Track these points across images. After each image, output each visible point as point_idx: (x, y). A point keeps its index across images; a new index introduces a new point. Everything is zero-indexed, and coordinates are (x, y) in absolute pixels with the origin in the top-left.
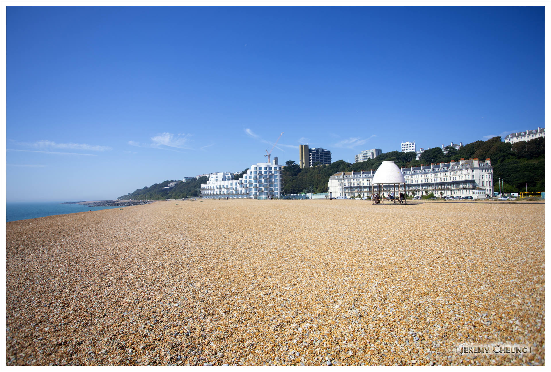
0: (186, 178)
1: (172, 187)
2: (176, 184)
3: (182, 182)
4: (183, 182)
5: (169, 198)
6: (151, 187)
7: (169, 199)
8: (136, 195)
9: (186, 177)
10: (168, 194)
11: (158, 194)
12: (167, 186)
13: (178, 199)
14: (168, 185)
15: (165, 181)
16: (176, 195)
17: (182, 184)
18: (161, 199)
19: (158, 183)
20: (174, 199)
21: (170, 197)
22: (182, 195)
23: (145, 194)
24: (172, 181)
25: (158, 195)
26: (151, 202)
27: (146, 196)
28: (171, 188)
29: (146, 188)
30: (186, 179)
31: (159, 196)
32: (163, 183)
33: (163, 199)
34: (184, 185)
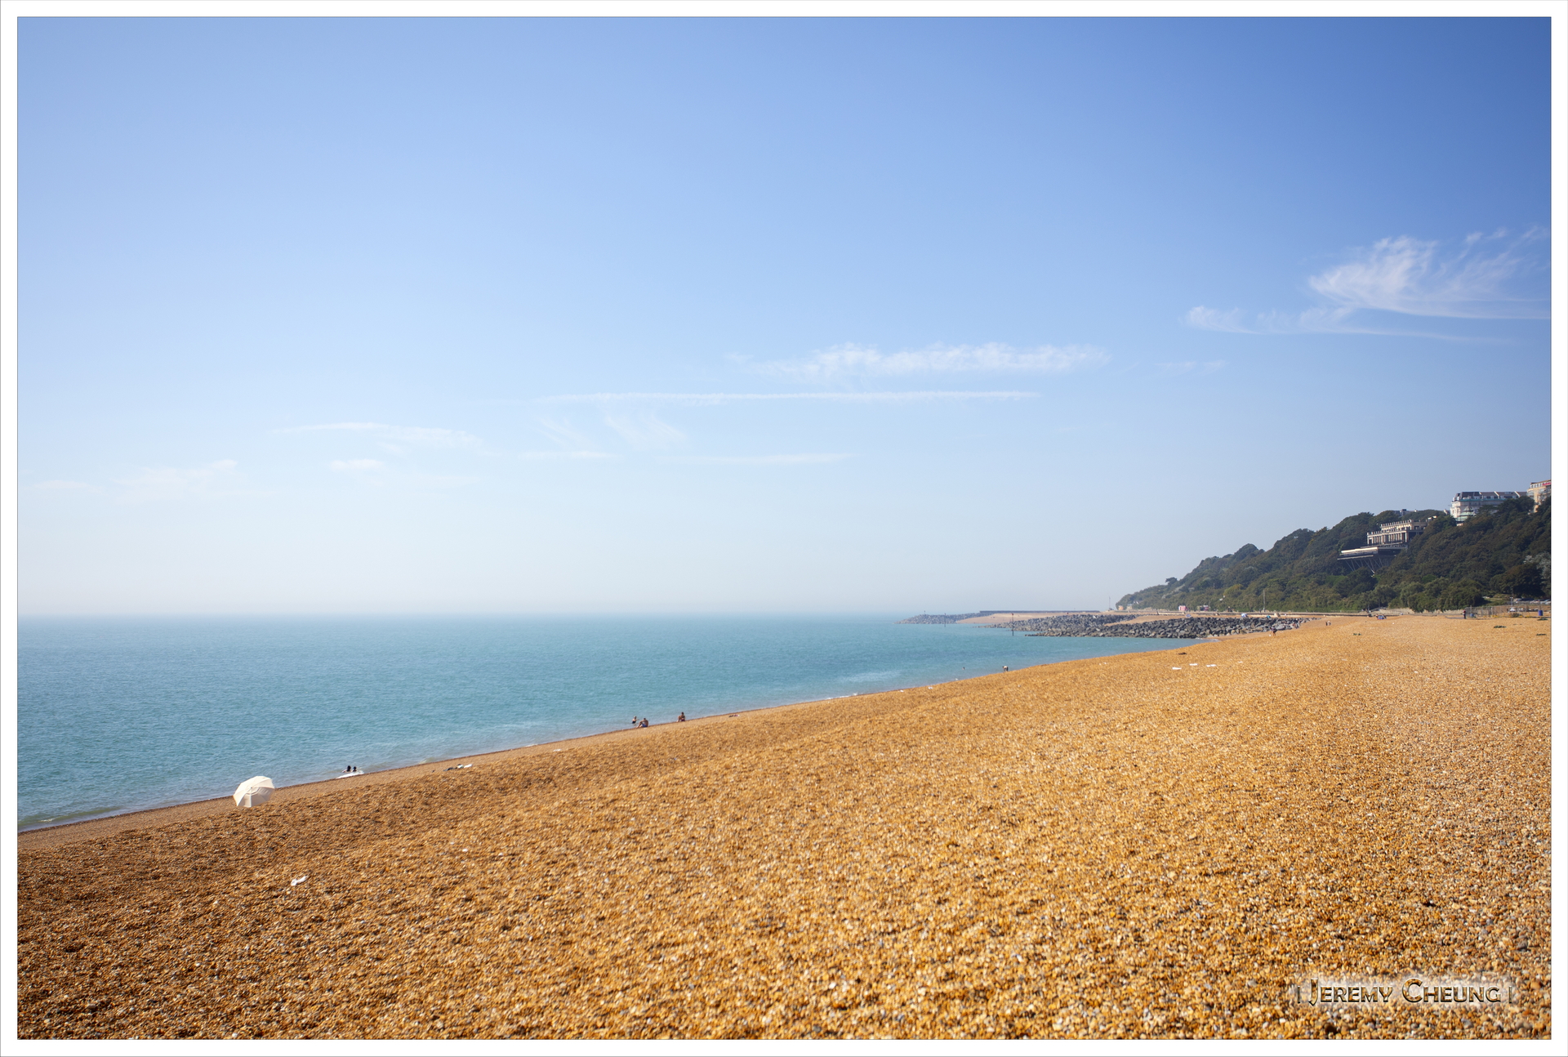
0: (1468, 498)
1: (1392, 546)
2: (1411, 534)
3: (1445, 520)
4: (1453, 521)
5: (1384, 605)
6: (1278, 545)
7: (1382, 611)
8: (1206, 585)
9: (1465, 494)
10: (1374, 582)
11: (1320, 583)
12: (1362, 542)
13: (1431, 608)
14: (1370, 537)
15: (1354, 518)
16: (1420, 589)
17: (1448, 531)
18: (1337, 609)
19: (1315, 528)
20: (1411, 611)
21: (1388, 599)
22: (1453, 588)
23: (1253, 585)
24: (1391, 517)
25: (1321, 589)
26: (1291, 620)
27: (1258, 593)
28: (1386, 554)
29: (1249, 551)
30: (1470, 504)
31: (1330, 593)
32: (1339, 528)
33: (1348, 608)
34: (1459, 533)
